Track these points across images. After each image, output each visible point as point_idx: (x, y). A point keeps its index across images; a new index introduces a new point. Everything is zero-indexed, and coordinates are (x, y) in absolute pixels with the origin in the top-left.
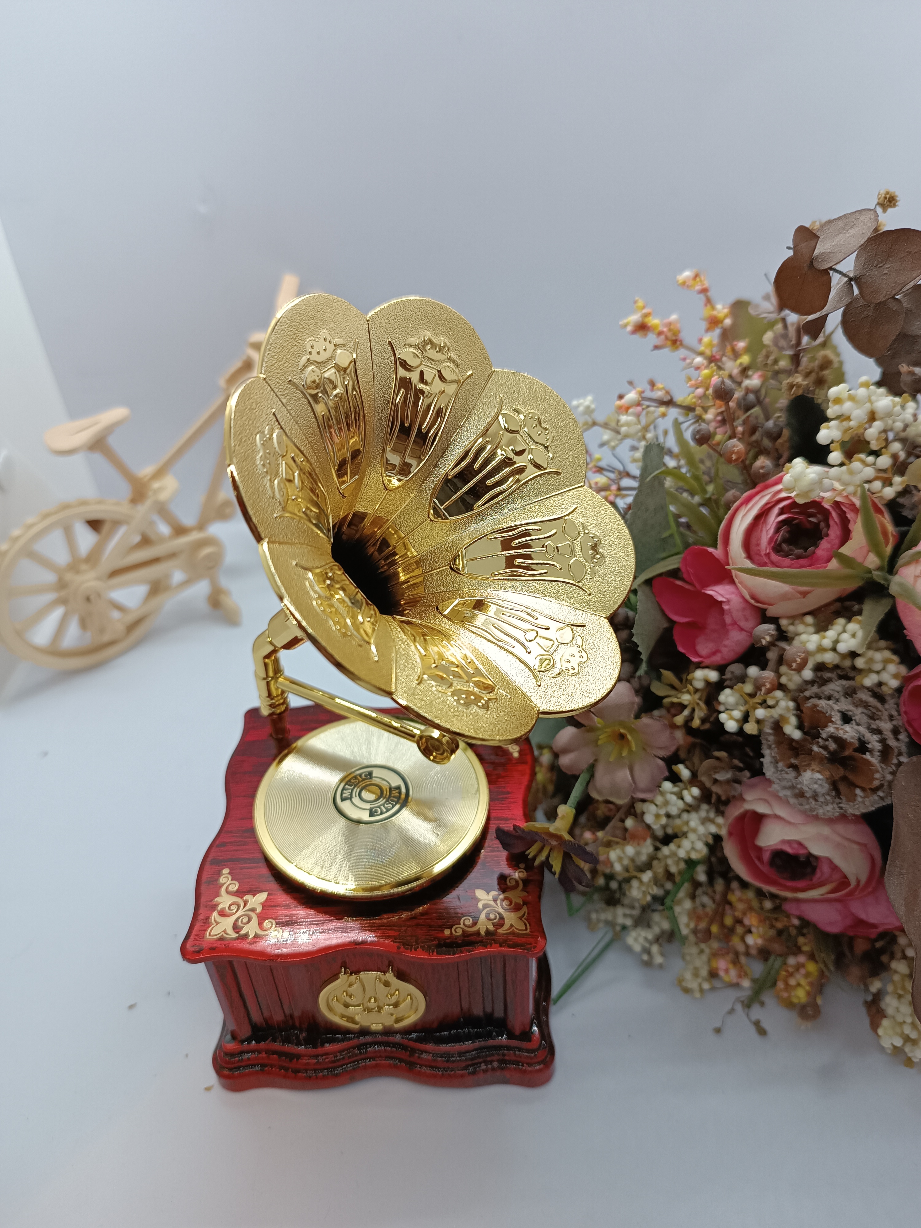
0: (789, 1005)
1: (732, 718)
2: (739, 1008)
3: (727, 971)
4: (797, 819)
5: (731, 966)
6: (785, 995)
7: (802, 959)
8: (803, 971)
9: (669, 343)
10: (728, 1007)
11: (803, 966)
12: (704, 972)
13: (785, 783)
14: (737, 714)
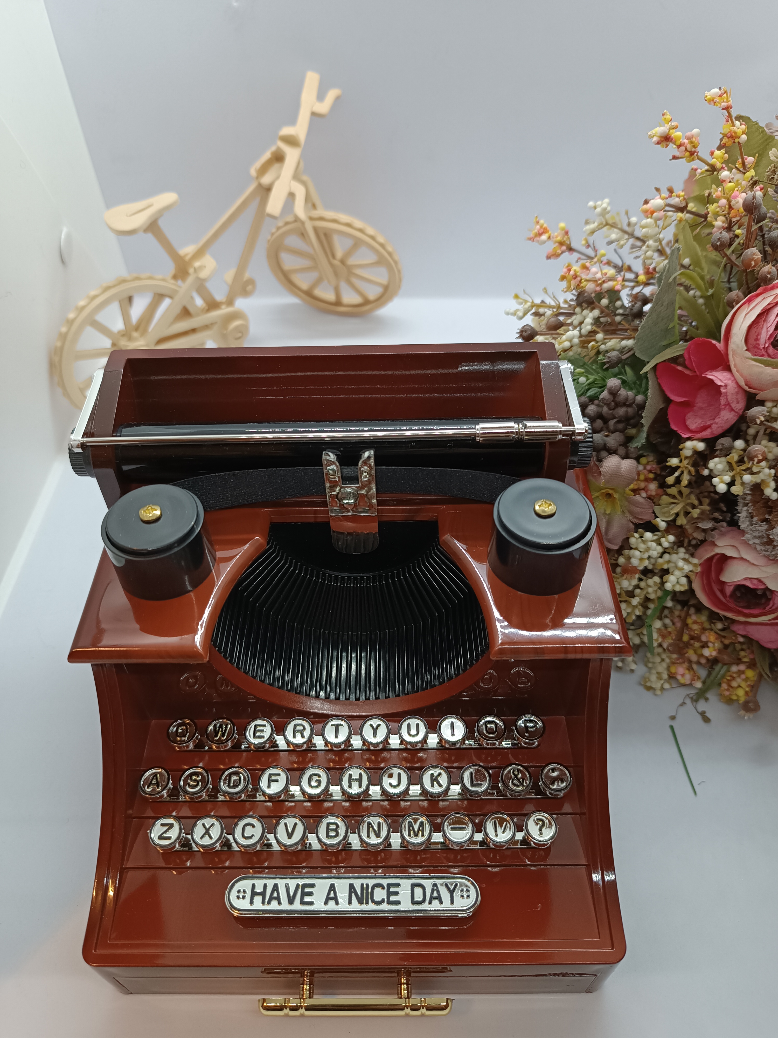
0: (729, 701)
1: (722, 482)
2: (688, 701)
3: (683, 675)
4: (759, 561)
5: (687, 672)
6: (727, 693)
7: (742, 667)
8: (743, 676)
9: (687, 154)
10: (681, 701)
11: (743, 672)
12: (665, 676)
13: (757, 534)
14: (727, 479)
